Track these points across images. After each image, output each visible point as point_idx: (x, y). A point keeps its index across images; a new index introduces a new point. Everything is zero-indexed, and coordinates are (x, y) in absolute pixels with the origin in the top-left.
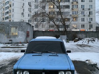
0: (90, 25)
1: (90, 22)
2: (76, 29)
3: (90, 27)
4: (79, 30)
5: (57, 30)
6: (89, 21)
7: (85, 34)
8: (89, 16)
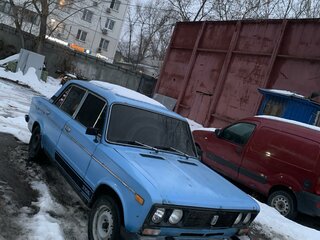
0: (102, 40)
1: (105, 33)
2: (59, 36)
3: (101, 46)
4: (66, 44)
5: (14, 26)
6: (103, 27)
7: (97, 68)
8: (108, 12)
